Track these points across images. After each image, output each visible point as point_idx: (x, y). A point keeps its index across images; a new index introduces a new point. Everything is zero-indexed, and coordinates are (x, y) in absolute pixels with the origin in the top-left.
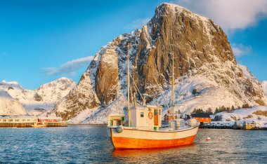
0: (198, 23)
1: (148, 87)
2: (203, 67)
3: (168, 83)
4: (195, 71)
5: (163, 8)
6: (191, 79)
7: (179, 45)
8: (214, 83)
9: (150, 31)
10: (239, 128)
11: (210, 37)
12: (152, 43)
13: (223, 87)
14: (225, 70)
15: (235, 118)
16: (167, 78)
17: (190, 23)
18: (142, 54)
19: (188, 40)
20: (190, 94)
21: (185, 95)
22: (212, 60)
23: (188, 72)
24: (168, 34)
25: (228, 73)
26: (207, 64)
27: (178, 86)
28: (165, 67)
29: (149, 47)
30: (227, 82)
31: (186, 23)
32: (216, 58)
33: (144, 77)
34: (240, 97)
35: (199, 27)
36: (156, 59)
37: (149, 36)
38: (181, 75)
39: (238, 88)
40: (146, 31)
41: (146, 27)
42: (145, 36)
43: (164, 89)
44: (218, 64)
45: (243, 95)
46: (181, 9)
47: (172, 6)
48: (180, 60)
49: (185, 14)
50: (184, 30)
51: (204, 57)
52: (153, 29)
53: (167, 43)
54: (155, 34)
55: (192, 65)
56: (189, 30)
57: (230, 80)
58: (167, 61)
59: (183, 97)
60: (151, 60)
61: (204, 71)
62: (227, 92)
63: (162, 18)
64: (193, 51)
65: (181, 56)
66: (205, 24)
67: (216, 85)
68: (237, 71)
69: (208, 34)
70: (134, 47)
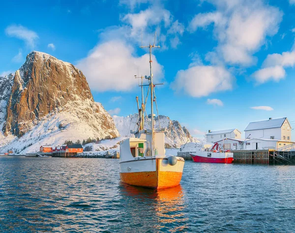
0: (62, 67)
1: (21, 123)
2: (67, 105)
3: (38, 120)
4: (60, 108)
5: (33, 55)
6: (57, 115)
7: (47, 87)
8: (76, 118)
9: (22, 75)
10: (111, 157)
11: (72, 79)
12: (24, 85)
13: (84, 122)
14: (85, 107)
15: (103, 148)
16: (37, 115)
17: (56, 67)
18: (16, 95)
19: (54, 82)
20: (56, 128)
21: (52, 129)
22: (75, 99)
23: (54, 110)
24: (37, 77)
25: (87, 109)
26: (71, 102)
27: (46, 122)
28: (35, 105)
29: (21, 88)
30: (87, 118)
31: (52, 68)
32: (77, 97)
33: (17, 114)
34: (98, 130)
35: (63, 71)
36: (28, 98)
37: (21, 79)
38: (49, 112)
39: (96, 122)
40: (19, 74)
41: (18, 71)
42: (18, 79)
43: (35, 124)
44: (79, 102)
45: (99, 128)
46: (48, 56)
47: (40, 54)
48: (48, 99)
49: (52, 60)
50: (51, 74)
51: (68, 96)
52: (25, 73)
53: (36, 85)
54: (27, 77)
55: (58, 103)
56: (55, 73)
57: (90, 115)
58: (37, 100)
59: (50, 131)
60: (24, 99)
61: (67, 108)
62: (87, 126)
63: (32, 64)
64: (59, 91)
65: (49, 96)
66: (68, 69)
67: (78, 120)
68: (95, 107)
69: (71, 77)
70: (9, 89)
